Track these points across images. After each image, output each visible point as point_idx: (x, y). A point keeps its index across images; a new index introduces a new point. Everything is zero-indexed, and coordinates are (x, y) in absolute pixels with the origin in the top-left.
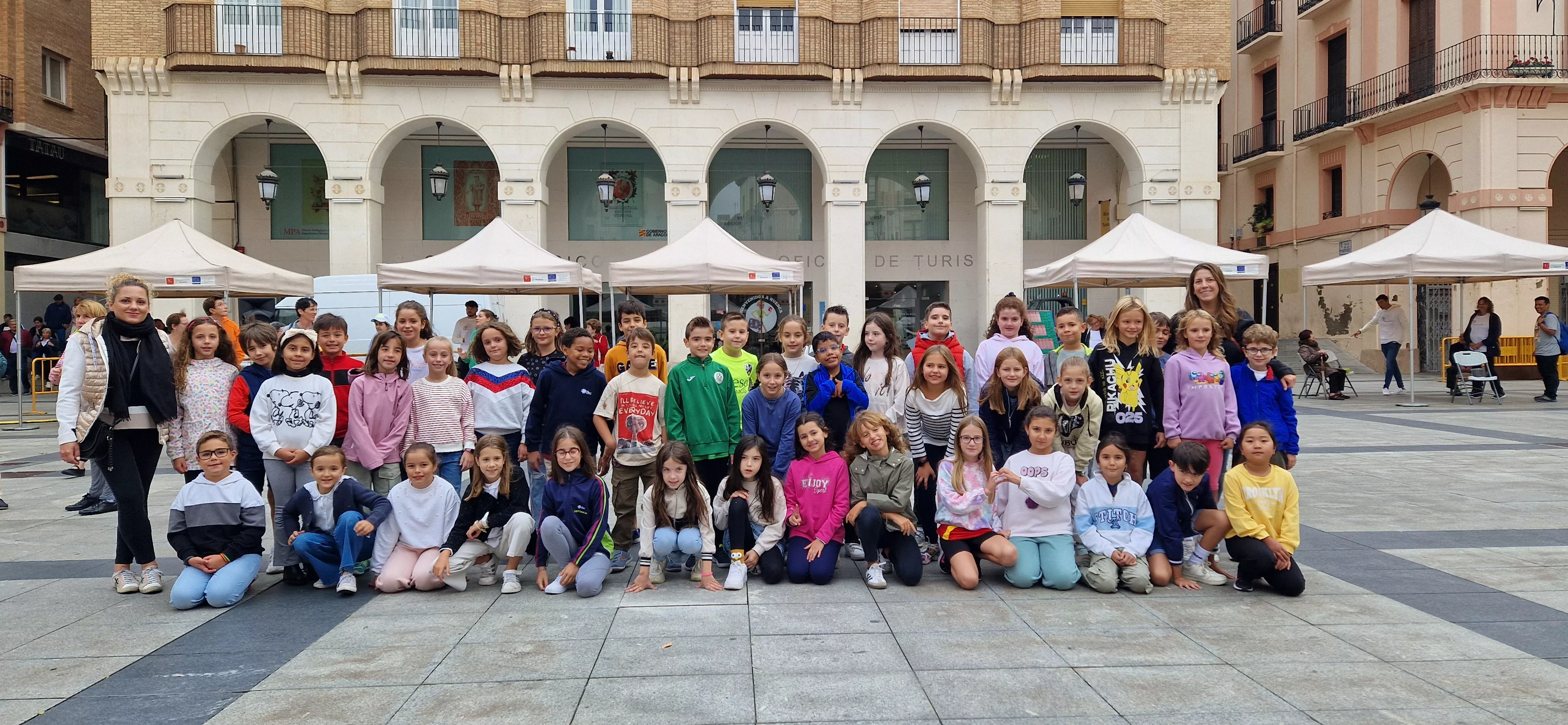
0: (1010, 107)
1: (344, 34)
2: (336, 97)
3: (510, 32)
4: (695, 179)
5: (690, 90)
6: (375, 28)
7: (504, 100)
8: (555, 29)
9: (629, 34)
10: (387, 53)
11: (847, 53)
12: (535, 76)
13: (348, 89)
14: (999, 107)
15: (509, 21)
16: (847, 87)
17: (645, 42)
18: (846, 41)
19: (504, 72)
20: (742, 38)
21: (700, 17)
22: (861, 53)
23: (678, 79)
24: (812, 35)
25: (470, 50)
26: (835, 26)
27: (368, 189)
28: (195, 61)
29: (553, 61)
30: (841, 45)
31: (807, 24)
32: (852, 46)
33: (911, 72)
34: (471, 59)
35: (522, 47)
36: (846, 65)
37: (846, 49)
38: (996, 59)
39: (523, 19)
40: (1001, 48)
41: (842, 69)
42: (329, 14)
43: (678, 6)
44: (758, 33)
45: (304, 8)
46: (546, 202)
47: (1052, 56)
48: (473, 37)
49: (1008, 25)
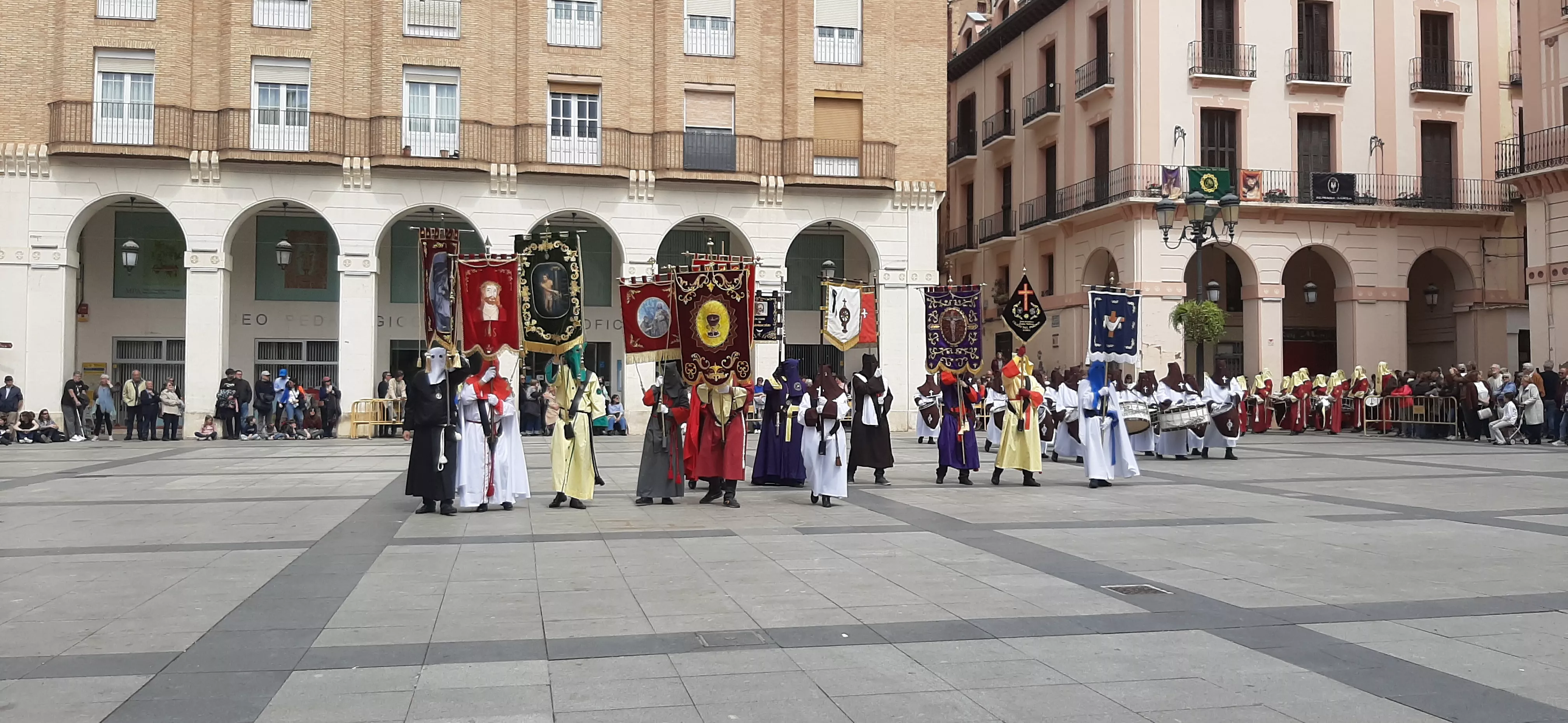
0: (774, 206)
1: (206, 128)
2: (197, 181)
3: (353, 131)
5: (508, 183)
6: (236, 125)
7: (346, 186)
9: (457, 137)
10: (246, 146)
11: (641, 157)
12: (374, 168)
13: (206, 174)
14: (766, 206)
15: (352, 121)
16: (642, 185)
17: (471, 144)
18: (641, 148)
19: (346, 163)
20: (553, 142)
21: (518, 124)
22: (653, 158)
23: (499, 174)
24: (613, 142)
25: (319, 146)
26: (632, 136)
27: (222, 260)
28: (76, 149)
29: (391, 156)
30: (637, 151)
31: (608, 133)
32: (646, 151)
33: (694, 176)
34: (319, 153)
35: (363, 142)
36: (641, 167)
37: (641, 154)
38: (763, 167)
39: (365, 120)
40: (766, 159)
41: (637, 170)
42: (194, 111)
43: (500, 113)
44: (567, 138)
45: (173, 106)
46: (379, 273)
47: (807, 168)
48: (322, 135)
49: (773, 141)
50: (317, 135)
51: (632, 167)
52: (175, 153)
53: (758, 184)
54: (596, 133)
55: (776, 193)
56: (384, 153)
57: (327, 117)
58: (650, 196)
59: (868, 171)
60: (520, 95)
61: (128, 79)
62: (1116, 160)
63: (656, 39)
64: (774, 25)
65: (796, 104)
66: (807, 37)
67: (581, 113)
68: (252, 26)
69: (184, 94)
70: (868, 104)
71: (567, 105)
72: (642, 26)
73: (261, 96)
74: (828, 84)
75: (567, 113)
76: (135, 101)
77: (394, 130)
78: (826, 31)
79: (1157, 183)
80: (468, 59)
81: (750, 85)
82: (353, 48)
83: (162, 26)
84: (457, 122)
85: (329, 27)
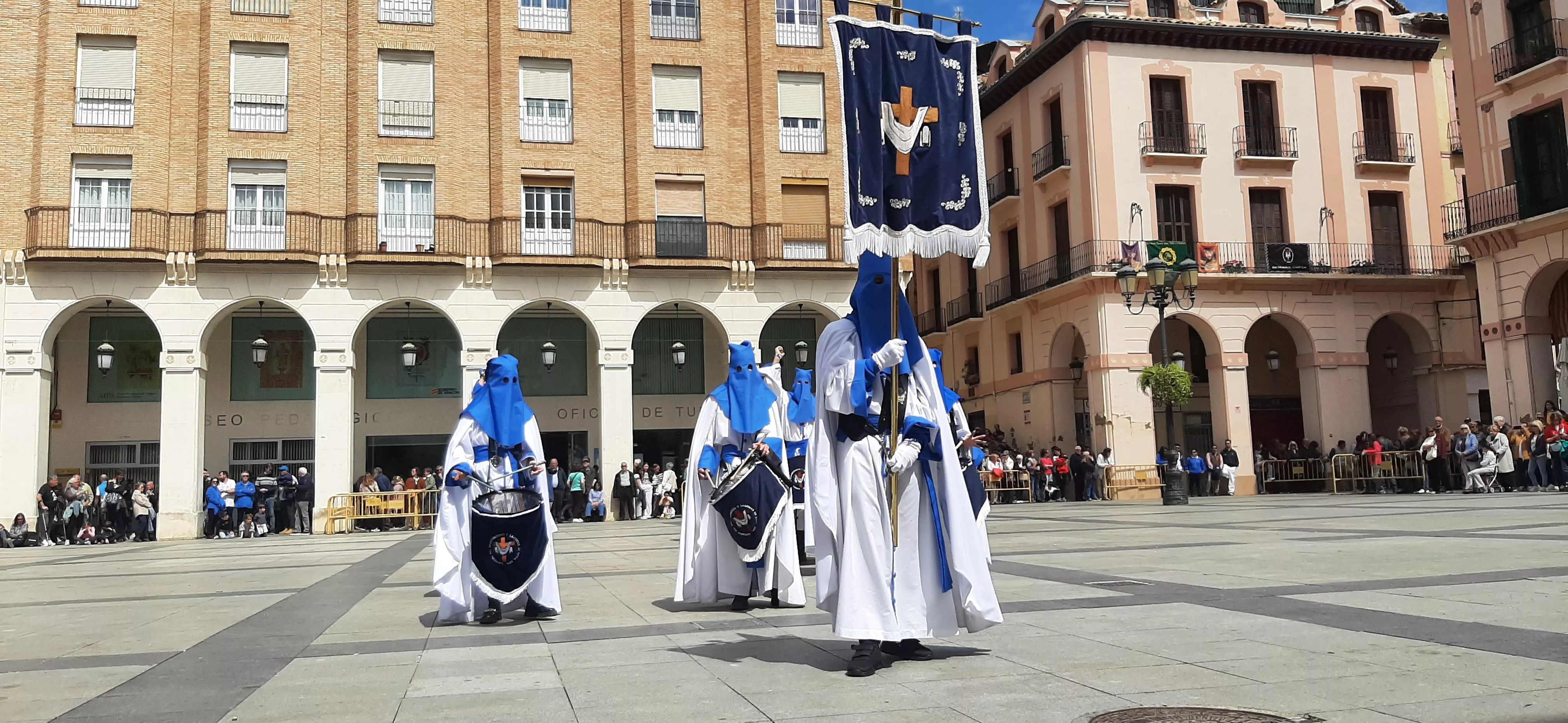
0: (746, 291)
1: (182, 229)
2: (173, 283)
3: (328, 229)
4: (487, 345)
5: (483, 275)
6: (213, 226)
7: (323, 284)
9: (432, 230)
10: (223, 247)
11: (614, 247)
12: (350, 264)
13: (184, 275)
14: (738, 291)
15: (328, 220)
16: (615, 274)
17: (446, 237)
18: (614, 237)
19: (323, 261)
20: (528, 234)
21: (492, 218)
23: (474, 266)
24: (586, 232)
25: (295, 244)
26: (605, 226)
27: (198, 359)
28: (53, 254)
29: (367, 253)
30: (610, 241)
31: (582, 224)
32: (619, 241)
33: (667, 262)
34: (295, 251)
35: (338, 240)
36: (614, 256)
37: (614, 243)
38: (734, 253)
39: (341, 219)
40: (737, 245)
41: (611, 259)
42: (171, 214)
43: (474, 208)
44: (541, 230)
45: (150, 210)
46: (355, 367)
47: (776, 252)
48: (298, 233)
49: (743, 228)
50: (293, 234)
51: (605, 256)
52: (151, 256)
53: (729, 269)
54: (570, 225)
55: (747, 278)
56: (359, 249)
57: (303, 217)
58: (624, 283)
59: (836, 253)
60: (494, 190)
61: (105, 185)
62: (1076, 237)
63: (626, 132)
64: (740, 117)
65: (764, 191)
66: (773, 127)
67: (554, 206)
68: (229, 130)
69: (161, 197)
70: (834, 189)
71: (541, 199)
72: (612, 121)
73: (238, 197)
74: (794, 171)
75: (541, 205)
76: (113, 206)
77: (369, 228)
78: (790, 122)
79: (1117, 257)
80: (443, 157)
81: (719, 174)
82: (329, 149)
83: (141, 132)
84: (433, 217)
85: (305, 129)
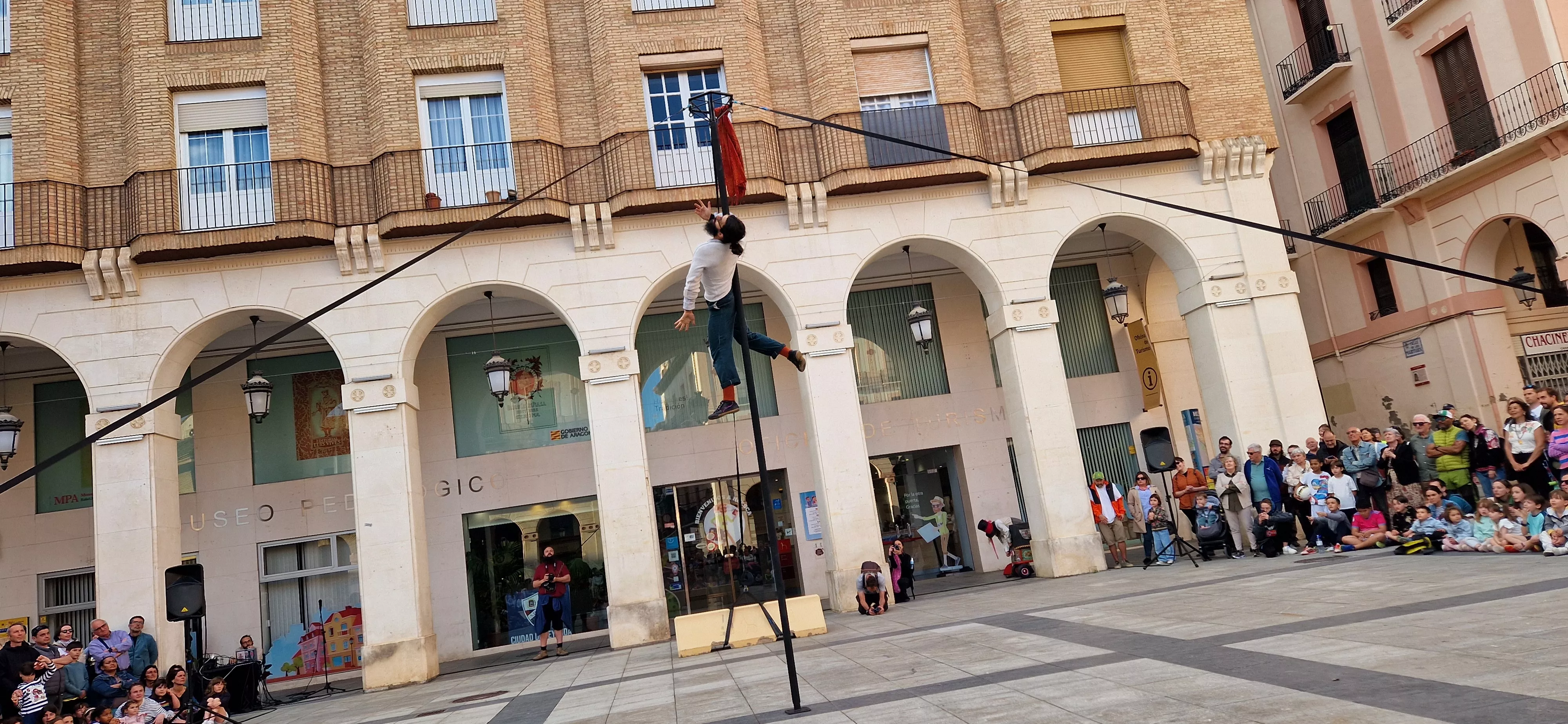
0: (1017, 208)
1: (108, 213)
2: (100, 298)
3: (347, 185)
4: (620, 346)
5: (600, 232)
6: (151, 197)
7: (344, 274)
8: (408, 172)
9: (510, 169)
10: (170, 229)
11: (800, 164)
12: (386, 237)
13: (117, 285)
14: (1003, 210)
15: (345, 171)
16: (807, 206)
17: (533, 176)
18: (798, 150)
19: (340, 237)
20: (662, 159)
21: (603, 139)
22: (818, 162)
23: (584, 220)
24: (754, 143)
25: (289, 212)
26: (780, 133)
29: (410, 213)
30: (791, 156)
31: (745, 130)
32: (806, 154)
33: (888, 175)
34: (291, 224)
35: (363, 202)
36: (802, 178)
37: (799, 159)
38: (990, 151)
39: (362, 166)
40: (994, 138)
41: (797, 184)
42: (89, 189)
43: (573, 127)
44: (681, 151)
45: (48, 182)
47: (1061, 138)
48: (293, 194)
49: (997, 109)
51: (788, 180)
52: (53, 255)
53: (987, 176)
55: (1016, 190)
56: (397, 210)
57: (299, 166)
58: (821, 219)
59: (1158, 129)
65: (1022, 49)
68: (168, 43)
69: (68, 162)
70: (1135, 29)
71: (675, 102)
73: (192, 150)
74: (1067, 11)
75: (676, 113)
80: (513, 50)
83: (23, 62)
84: (509, 147)
85: (290, 29)
